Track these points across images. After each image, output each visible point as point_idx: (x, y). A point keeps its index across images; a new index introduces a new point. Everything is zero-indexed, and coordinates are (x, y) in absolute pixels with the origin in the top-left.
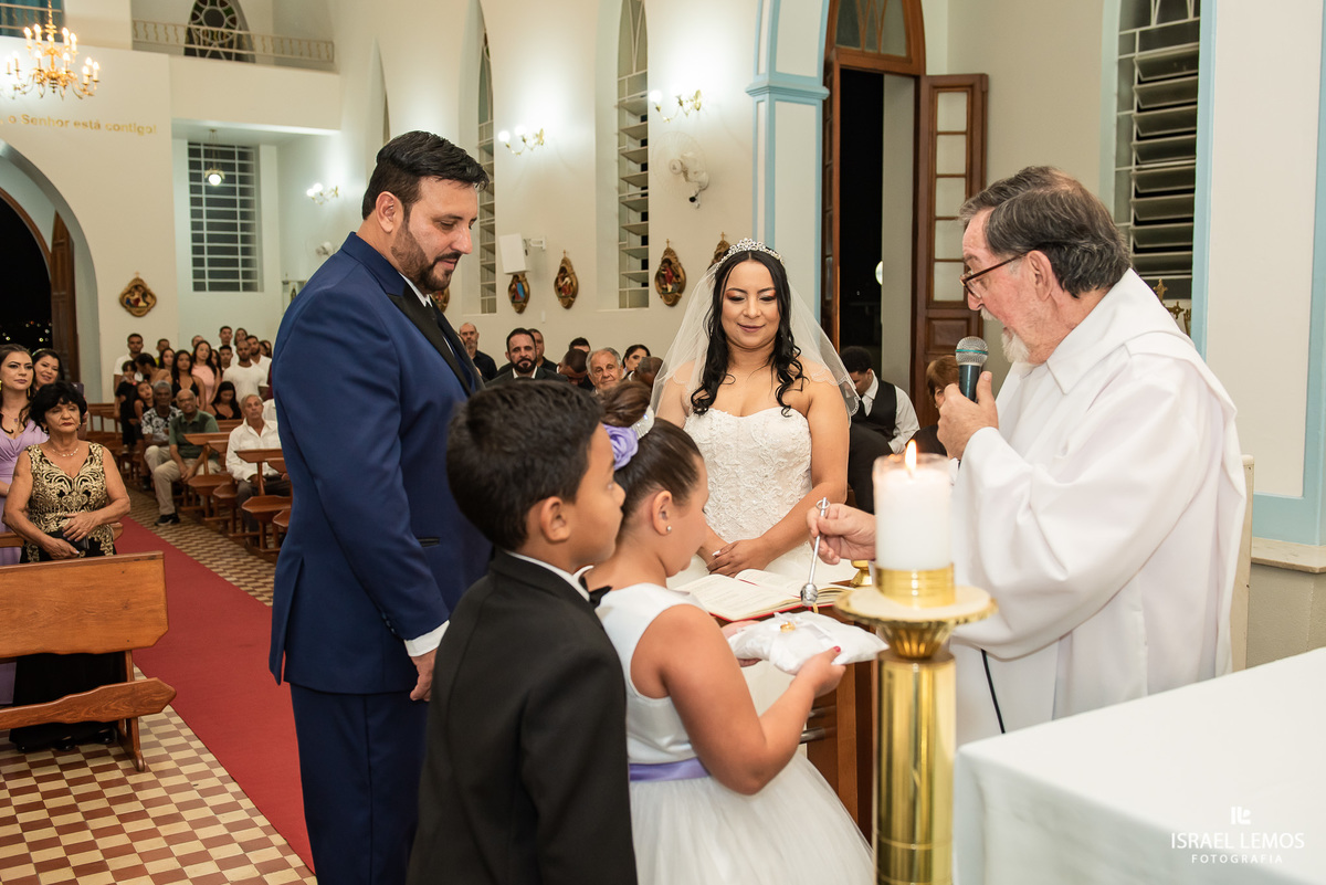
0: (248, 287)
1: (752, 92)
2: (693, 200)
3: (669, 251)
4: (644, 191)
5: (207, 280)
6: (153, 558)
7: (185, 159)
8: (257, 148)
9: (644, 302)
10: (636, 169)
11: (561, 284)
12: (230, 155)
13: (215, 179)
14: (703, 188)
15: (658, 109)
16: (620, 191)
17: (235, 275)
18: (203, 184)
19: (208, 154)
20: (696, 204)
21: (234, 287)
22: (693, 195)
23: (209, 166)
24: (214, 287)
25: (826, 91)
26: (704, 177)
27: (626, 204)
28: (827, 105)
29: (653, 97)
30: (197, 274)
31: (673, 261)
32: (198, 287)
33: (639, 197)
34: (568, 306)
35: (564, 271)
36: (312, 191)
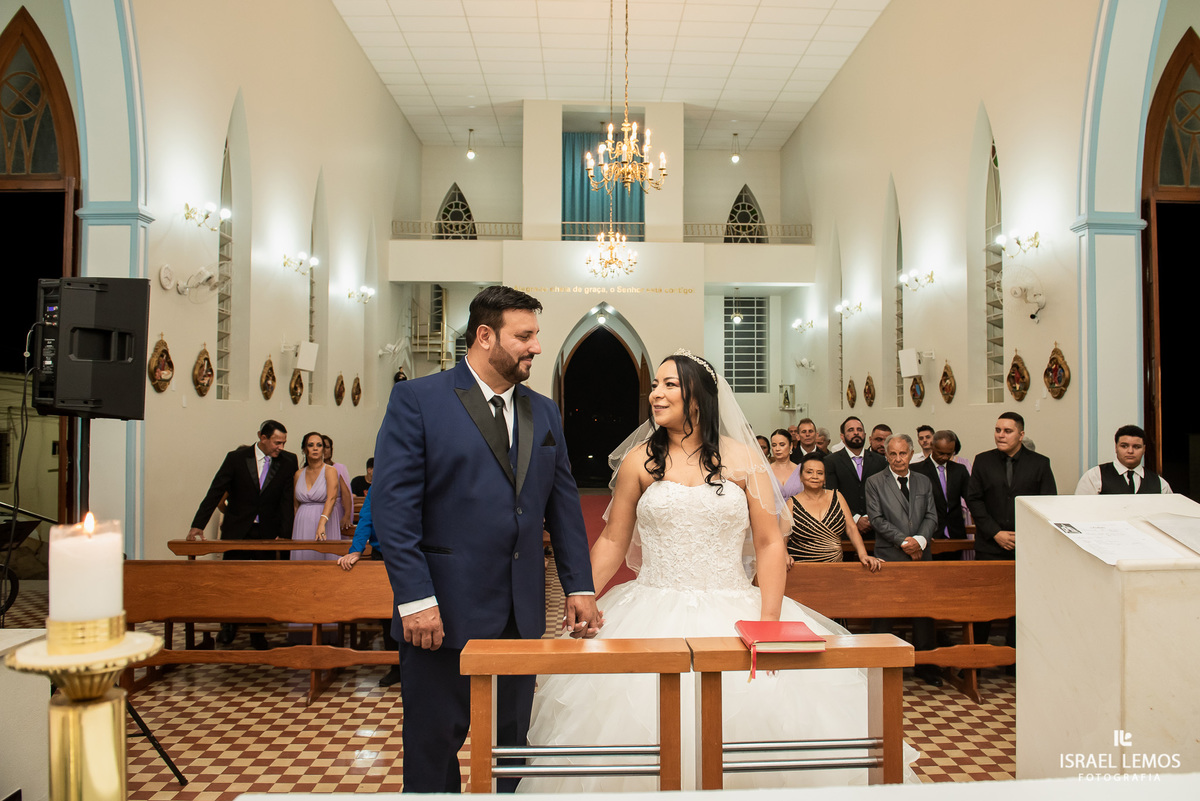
1: (1075, 229)
2: (1033, 317)
7: (722, 308)
8: (768, 298)
9: (1001, 396)
11: (944, 384)
12: (752, 304)
14: (1041, 308)
15: (1003, 249)
16: (988, 313)
19: (736, 304)
20: (1036, 320)
22: (1033, 313)
26: (1040, 299)
27: (990, 323)
29: (1001, 240)
31: (1020, 365)
33: (998, 316)
34: (949, 401)
35: (945, 375)
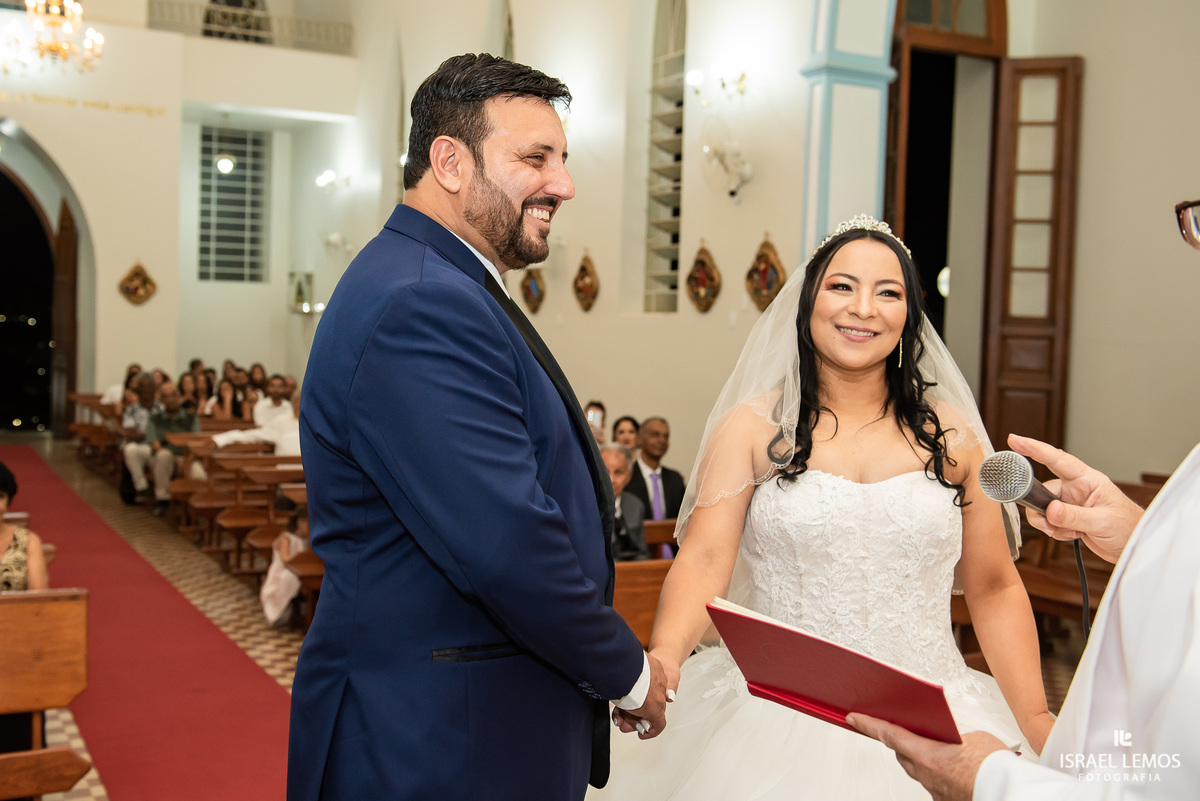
0: (254, 278)
1: (808, 73)
2: (733, 194)
3: (703, 252)
4: (677, 185)
5: (213, 269)
6: (74, 598)
7: (196, 144)
8: (269, 135)
9: (672, 306)
10: (667, 160)
11: (581, 284)
12: (243, 141)
13: (225, 165)
14: (744, 181)
15: (697, 92)
16: (650, 183)
17: (241, 265)
18: (213, 170)
19: (221, 139)
20: (736, 198)
21: (239, 277)
22: (733, 187)
23: (221, 151)
24: (220, 277)
25: (891, 73)
26: (747, 170)
27: (657, 198)
28: (894, 89)
29: (692, 78)
30: (204, 263)
31: (707, 261)
32: (204, 276)
33: (669, 191)
34: (587, 308)
35: (585, 270)
36: (323, 180)
